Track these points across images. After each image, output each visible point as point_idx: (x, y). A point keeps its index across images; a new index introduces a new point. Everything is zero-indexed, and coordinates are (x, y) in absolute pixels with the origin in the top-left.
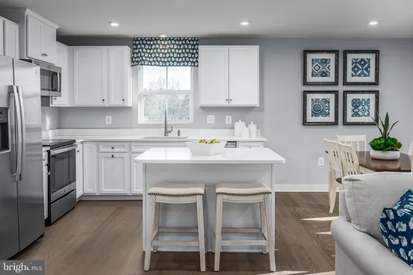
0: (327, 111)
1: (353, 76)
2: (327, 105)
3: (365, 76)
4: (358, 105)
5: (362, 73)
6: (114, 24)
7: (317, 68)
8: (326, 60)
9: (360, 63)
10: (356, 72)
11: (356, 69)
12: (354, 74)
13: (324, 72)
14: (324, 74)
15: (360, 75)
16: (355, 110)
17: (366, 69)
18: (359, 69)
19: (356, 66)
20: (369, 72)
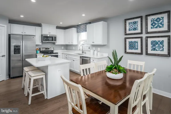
0: (137, 47)
1: (152, 28)
2: (137, 44)
3: (160, 27)
4: (155, 44)
5: (158, 26)
6: (61, 23)
7: (131, 26)
8: (136, 22)
9: (156, 20)
10: (153, 26)
11: (154, 24)
12: (152, 27)
13: (135, 28)
14: (135, 29)
15: (156, 27)
16: (153, 47)
17: (161, 24)
18: (155, 24)
19: (154, 23)
20: (163, 25)
